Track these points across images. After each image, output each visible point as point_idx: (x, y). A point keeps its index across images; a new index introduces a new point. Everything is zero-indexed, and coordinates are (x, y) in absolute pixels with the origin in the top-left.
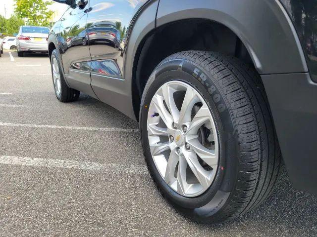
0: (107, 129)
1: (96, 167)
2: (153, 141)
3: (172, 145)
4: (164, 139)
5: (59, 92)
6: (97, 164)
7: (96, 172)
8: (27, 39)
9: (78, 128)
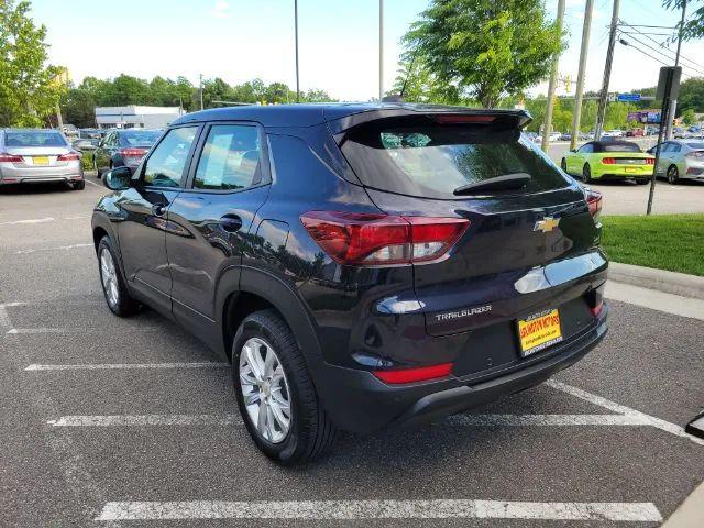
0: (194, 364)
1: (185, 420)
2: (247, 390)
3: (262, 396)
4: (257, 389)
5: (114, 299)
6: (186, 417)
7: (187, 427)
8: (18, 159)
9: (153, 366)
